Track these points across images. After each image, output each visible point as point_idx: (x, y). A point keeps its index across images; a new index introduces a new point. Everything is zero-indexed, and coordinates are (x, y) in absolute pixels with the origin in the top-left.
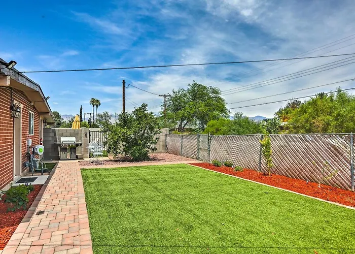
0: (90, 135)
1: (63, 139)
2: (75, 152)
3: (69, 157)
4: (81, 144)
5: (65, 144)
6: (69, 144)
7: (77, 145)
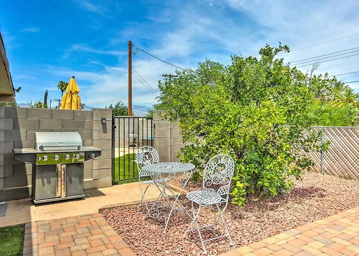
0: (114, 128)
1: (42, 139)
2: (81, 177)
3: (61, 193)
4: (98, 153)
5: (52, 155)
6: (62, 155)
7: (88, 156)
